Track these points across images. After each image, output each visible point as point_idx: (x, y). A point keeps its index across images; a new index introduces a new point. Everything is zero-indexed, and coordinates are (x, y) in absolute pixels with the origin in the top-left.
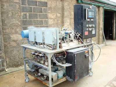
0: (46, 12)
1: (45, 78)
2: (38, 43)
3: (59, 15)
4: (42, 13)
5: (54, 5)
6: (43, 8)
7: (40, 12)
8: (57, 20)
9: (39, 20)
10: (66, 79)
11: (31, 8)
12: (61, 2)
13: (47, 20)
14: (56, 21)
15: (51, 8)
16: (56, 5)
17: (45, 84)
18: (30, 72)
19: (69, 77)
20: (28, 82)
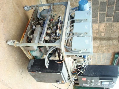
0: (107, 21)
1: (29, 36)
2: (73, 24)
3: (103, 34)
4: (107, 17)
5: (115, 29)
6: (112, 17)
7: (107, 14)
8: (97, 33)
9: (98, 13)
10: (31, 59)
11: (113, 4)
12: (117, 36)
13: (98, 22)
14: (95, 31)
15: (112, 26)
16: (115, 32)
17: (22, 37)
18: (36, 12)
19: (32, 64)
20: (25, 10)
